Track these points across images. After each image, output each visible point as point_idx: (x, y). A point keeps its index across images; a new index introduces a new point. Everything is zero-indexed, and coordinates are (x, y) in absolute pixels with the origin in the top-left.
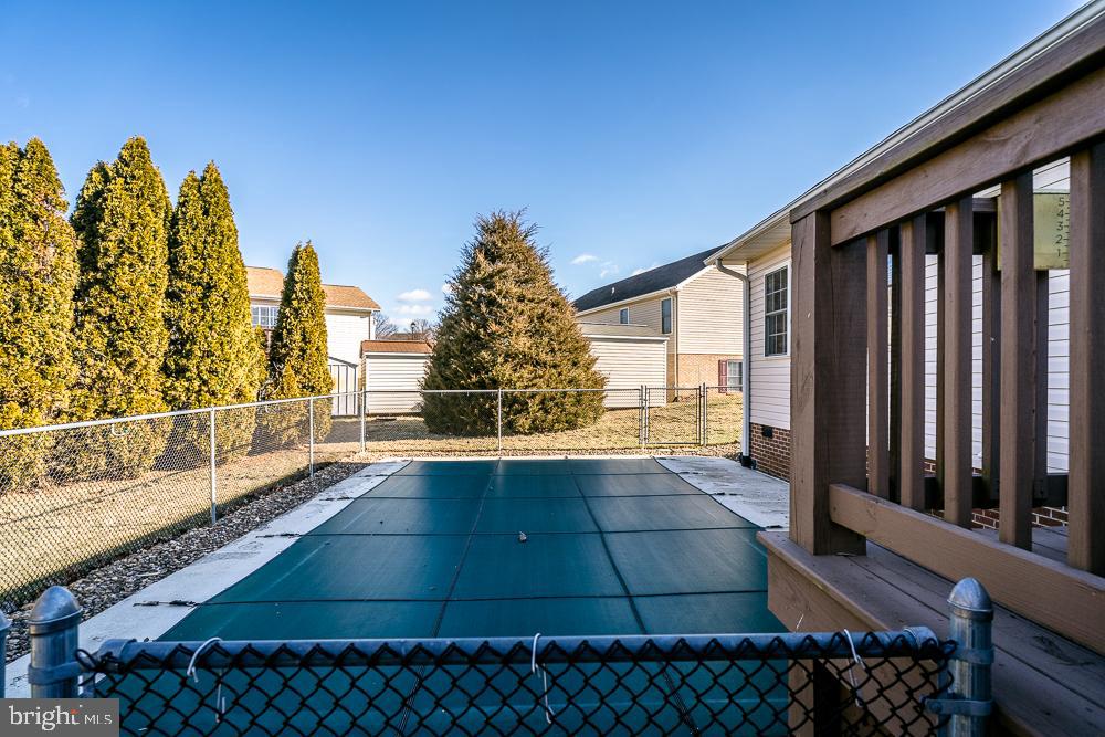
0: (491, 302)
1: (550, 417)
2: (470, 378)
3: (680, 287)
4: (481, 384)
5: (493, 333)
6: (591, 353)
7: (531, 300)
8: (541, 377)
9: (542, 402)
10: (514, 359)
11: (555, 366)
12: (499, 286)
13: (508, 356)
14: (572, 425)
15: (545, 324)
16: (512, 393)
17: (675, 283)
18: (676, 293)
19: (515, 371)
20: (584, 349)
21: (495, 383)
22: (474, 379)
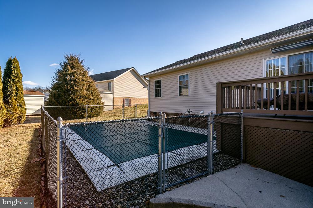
0: (75, 81)
1: (93, 113)
2: (69, 103)
3: (114, 79)
4: (73, 104)
5: (76, 90)
6: (101, 96)
7: (86, 81)
8: (90, 102)
9: (91, 109)
10: (82, 97)
11: (93, 99)
12: (76, 76)
13: (81, 97)
14: (98, 115)
15: (90, 88)
16: (83, 107)
17: (113, 78)
18: (113, 81)
19: (83, 101)
20: (100, 95)
21: (77, 104)
22: (71, 103)
